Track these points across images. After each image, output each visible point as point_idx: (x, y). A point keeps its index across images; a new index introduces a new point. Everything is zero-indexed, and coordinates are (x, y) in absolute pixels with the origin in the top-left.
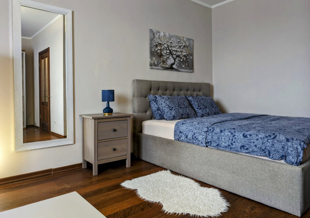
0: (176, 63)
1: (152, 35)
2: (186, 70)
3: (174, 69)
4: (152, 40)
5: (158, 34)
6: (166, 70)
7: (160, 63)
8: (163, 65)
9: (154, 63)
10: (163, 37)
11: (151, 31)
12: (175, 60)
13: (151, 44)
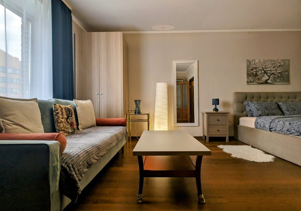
0: (271, 79)
1: (249, 64)
2: (281, 83)
3: (269, 83)
4: (248, 67)
5: (254, 61)
6: (261, 84)
7: (255, 81)
8: (259, 82)
9: (250, 81)
10: (258, 63)
11: (248, 61)
12: (269, 77)
13: (247, 69)
